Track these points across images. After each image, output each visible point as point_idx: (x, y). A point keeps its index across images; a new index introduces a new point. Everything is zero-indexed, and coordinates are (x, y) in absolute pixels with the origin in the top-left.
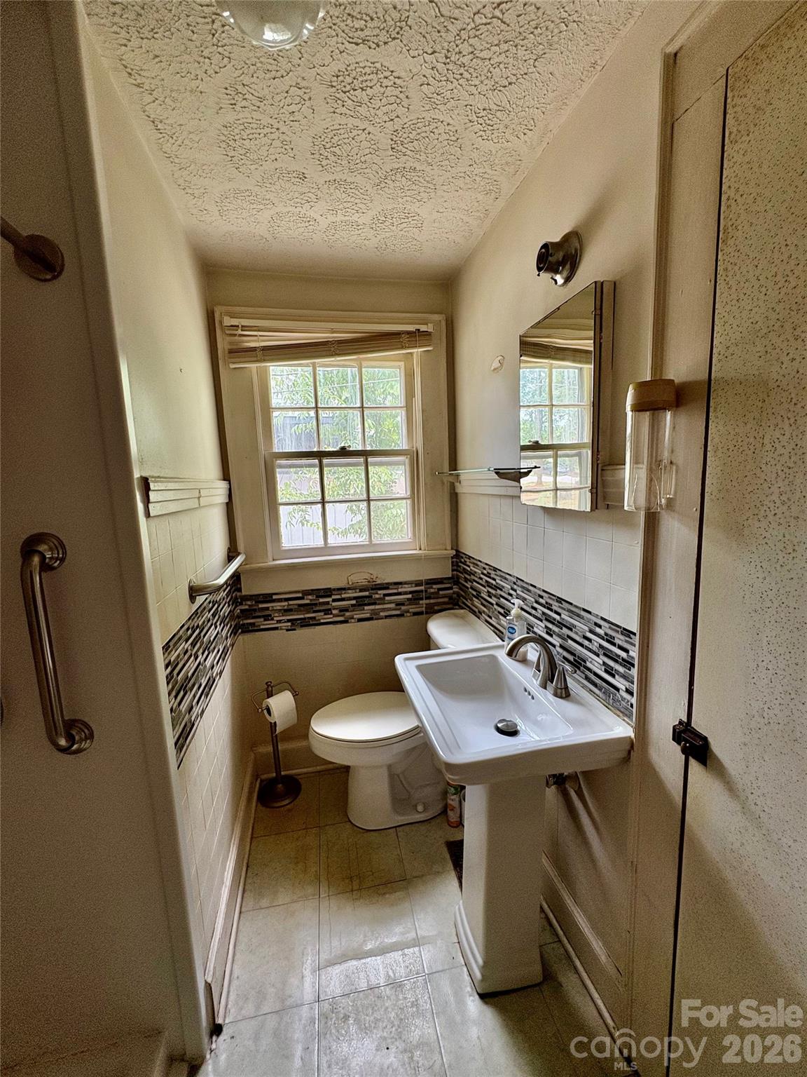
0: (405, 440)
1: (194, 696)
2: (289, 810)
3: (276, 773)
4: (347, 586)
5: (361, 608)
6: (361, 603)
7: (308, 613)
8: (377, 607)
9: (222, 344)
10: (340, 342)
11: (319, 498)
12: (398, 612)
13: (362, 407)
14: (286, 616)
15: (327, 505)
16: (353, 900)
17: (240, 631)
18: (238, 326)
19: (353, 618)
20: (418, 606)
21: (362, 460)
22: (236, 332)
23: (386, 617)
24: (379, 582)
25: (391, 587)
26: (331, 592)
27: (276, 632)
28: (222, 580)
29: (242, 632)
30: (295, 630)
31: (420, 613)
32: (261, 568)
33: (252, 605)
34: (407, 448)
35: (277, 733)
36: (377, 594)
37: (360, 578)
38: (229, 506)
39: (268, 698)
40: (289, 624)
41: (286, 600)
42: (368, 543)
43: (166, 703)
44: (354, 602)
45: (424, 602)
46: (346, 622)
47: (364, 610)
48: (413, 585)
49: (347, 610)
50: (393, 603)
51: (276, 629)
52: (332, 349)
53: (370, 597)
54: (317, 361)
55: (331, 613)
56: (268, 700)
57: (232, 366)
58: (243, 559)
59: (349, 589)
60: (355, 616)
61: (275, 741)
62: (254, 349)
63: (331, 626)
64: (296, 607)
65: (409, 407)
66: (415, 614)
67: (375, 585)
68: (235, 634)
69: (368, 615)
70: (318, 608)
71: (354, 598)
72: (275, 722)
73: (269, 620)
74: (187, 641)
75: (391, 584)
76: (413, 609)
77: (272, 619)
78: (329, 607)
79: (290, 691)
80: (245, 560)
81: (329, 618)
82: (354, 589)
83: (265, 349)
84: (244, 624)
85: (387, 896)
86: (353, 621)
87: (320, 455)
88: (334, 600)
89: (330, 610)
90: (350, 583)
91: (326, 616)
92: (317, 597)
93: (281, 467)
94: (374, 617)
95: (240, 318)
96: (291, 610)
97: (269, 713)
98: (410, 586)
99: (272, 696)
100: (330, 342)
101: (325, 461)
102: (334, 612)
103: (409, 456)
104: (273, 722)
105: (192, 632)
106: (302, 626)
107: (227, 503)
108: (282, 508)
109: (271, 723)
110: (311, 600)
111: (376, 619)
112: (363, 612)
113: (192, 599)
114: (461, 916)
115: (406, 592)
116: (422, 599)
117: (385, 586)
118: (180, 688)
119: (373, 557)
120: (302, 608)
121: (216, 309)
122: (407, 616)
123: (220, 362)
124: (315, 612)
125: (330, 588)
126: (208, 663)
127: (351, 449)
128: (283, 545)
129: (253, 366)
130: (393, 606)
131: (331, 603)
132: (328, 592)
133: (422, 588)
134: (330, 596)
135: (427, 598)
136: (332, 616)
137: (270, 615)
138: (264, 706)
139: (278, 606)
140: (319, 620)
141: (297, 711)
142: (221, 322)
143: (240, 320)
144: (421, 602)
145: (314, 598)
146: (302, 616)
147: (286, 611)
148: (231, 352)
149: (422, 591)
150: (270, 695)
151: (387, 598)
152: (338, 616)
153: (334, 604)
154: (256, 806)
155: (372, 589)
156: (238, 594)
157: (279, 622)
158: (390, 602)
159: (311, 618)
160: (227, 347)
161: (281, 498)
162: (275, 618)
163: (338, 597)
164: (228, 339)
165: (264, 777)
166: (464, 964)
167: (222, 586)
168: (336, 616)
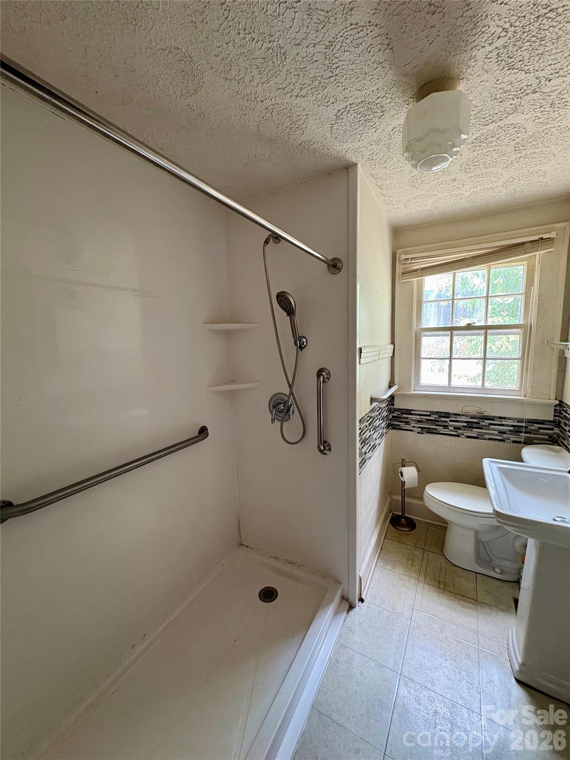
0: (522, 318)
1: (368, 448)
2: (407, 534)
3: (402, 513)
4: (461, 413)
5: (471, 429)
6: (470, 426)
7: (433, 425)
8: (483, 431)
9: (399, 269)
10: (474, 257)
11: (448, 356)
12: (500, 438)
13: (487, 297)
14: (419, 424)
15: (453, 361)
16: (439, 592)
17: (391, 427)
18: (408, 259)
19: (463, 434)
20: (518, 437)
21: (483, 331)
22: (408, 262)
23: (489, 439)
24: (486, 414)
25: (495, 419)
26: (449, 415)
27: (411, 432)
28: (385, 397)
29: (392, 428)
30: (422, 433)
31: (520, 442)
32: (406, 394)
33: (399, 414)
34: (522, 323)
35: (405, 488)
36: (484, 422)
37: (472, 409)
38: (393, 357)
39: (402, 467)
40: (420, 429)
41: (420, 415)
42: (480, 387)
43: (358, 445)
44: (465, 424)
45: (523, 435)
46: (458, 436)
47: (472, 431)
48: (516, 421)
49: (460, 429)
50: (497, 430)
51: (412, 430)
52: (468, 263)
53: (478, 423)
54: (456, 271)
55: (448, 429)
56: (402, 468)
57: (403, 281)
58: (397, 387)
59: (463, 415)
60: (465, 434)
61: (403, 496)
62: (416, 270)
63: (448, 436)
64: (425, 420)
65: (527, 293)
66: (514, 442)
67: (483, 416)
68: (388, 428)
69: (475, 435)
70: (439, 424)
71: (466, 422)
72: (405, 482)
73: (407, 425)
74: (367, 422)
75: (496, 417)
76: (513, 438)
78: (447, 424)
79: (415, 466)
80: (398, 389)
81: (446, 431)
82: (467, 416)
83: (423, 269)
84: (393, 424)
85: (462, 601)
86: (463, 436)
87: (452, 329)
88: (451, 421)
89: (448, 426)
90: (464, 412)
91: (444, 430)
92: (439, 416)
93: (425, 336)
94: (480, 437)
96: (422, 422)
97: (402, 475)
98: (512, 421)
99: (405, 467)
100: (466, 258)
101: (455, 332)
102: (450, 428)
103: (522, 329)
104: (403, 481)
105: (369, 418)
106: (427, 432)
108: (423, 361)
109: (402, 481)
110: (435, 418)
111: (481, 439)
113: (371, 403)
114: (512, 636)
115: (508, 425)
116: (522, 432)
117: (491, 418)
118: (364, 442)
120: (429, 422)
121: (397, 251)
122: (507, 442)
123: (396, 279)
124: (437, 425)
125: (449, 413)
126: (375, 436)
127: (475, 325)
128: (421, 383)
129: (415, 280)
130: (496, 432)
131: (448, 422)
132: (447, 415)
133: (524, 424)
134: (448, 418)
135: (525, 432)
137: (409, 422)
138: (399, 471)
139: (414, 417)
140: (439, 431)
141: (419, 480)
142: (399, 258)
143: (410, 255)
144: (521, 434)
145: (438, 417)
146: (428, 427)
147: (418, 421)
148: (403, 273)
149: (522, 427)
150: (403, 466)
151: (491, 426)
152: (452, 431)
153: (450, 423)
154: (389, 524)
155: (480, 418)
156: (392, 407)
157: (413, 427)
158: (494, 430)
159: (434, 429)
160: (401, 271)
161: (423, 355)
162: (411, 425)
163: (454, 419)
164: (403, 267)
165: (395, 513)
166: (508, 659)
167: (385, 400)
168: (450, 431)
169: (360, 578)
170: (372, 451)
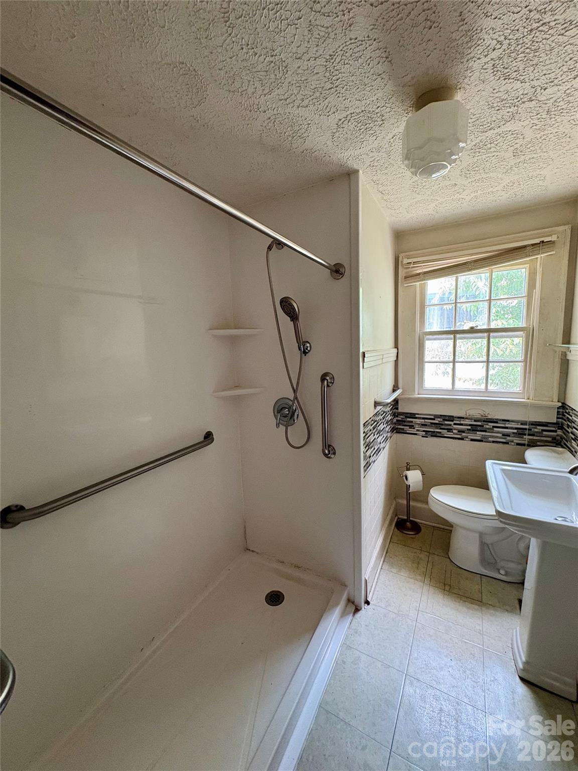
0: (524, 320)
1: (372, 452)
2: (412, 538)
3: (407, 516)
4: (465, 416)
5: (475, 432)
6: (474, 429)
7: (438, 429)
8: (487, 434)
9: (402, 273)
10: (476, 261)
11: (451, 359)
12: (504, 441)
13: (490, 300)
14: (423, 428)
15: (457, 364)
17: (395, 431)
18: (411, 263)
19: (467, 438)
20: (522, 439)
21: (486, 335)
22: (411, 266)
23: (493, 442)
24: (490, 417)
25: (499, 422)
26: (453, 418)
27: (415, 436)
28: (389, 401)
30: (427, 437)
31: (524, 445)
32: (410, 398)
33: (403, 418)
34: (525, 326)
35: (410, 491)
36: (488, 425)
37: (476, 413)
40: (424, 433)
41: (424, 418)
42: (484, 390)
43: (362, 449)
44: (469, 427)
45: (526, 437)
46: (462, 439)
48: (519, 424)
49: (464, 432)
50: (500, 433)
51: (416, 434)
52: (470, 266)
53: (482, 426)
54: (458, 275)
55: (452, 432)
56: (407, 472)
57: (405, 285)
59: (467, 418)
60: (469, 437)
61: (408, 499)
62: (419, 274)
63: (452, 439)
64: (430, 424)
65: (530, 296)
66: (518, 444)
67: (487, 419)
68: (392, 432)
69: (479, 438)
70: (443, 427)
71: (470, 425)
72: (409, 485)
73: (412, 428)
74: (371, 425)
75: (500, 420)
76: (517, 440)
77: (414, 428)
78: (451, 427)
79: (419, 470)
80: (402, 392)
81: (450, 434)
82: (471, 419)
83: (425, 273)
84: (397, 428)
85: (467, 603)
86: (467, 439)
87: (455, 332)
88: (455, 424)
89: (452, 429)
90: (467, 415)
91: (448, 433)
93: (429, 339)
94: (484, 440)
95: (412, 258)
96: (426, 425)
97: (407, 479)
98: (516, 423)
100: (469, 262)
101: (458, 336)
102: (454, 431)
103: (525, 332)
105: (373, 422)
106: (432, 436)
107: (396, 361)
108: (427, 365)
109: (407, 485)
110: (439, 421)
111: (485, 442)
112: (475, 435)
113: (375, 406)
114: (516, 635)
115: (512, 427)
116: (525, 435)
117: (495, 420)
118: (368, 446)
119: (486, 400)
120: (433, 425)
121: (399, 255)
122: (511, 444)
123: (399, 283)
124: (441, 429)
125: (453, 416)
126: (379, 440)
127: (478, 328)
128: (425, 386)
129: (418, 283)
130: (500, 435)
131: (452, 425)
132: (451, 418)
133: (527, 427)
134: (452, 421)
135: (529, 435)
136: (452, 434)
137: (413, 426)
138: (404, 474)
139: (418, 421)
140: (444, 434)
141: (423, 483)
142: (402, 262)
143: (412, 259)
144: (524, 437)
145: (442, 420)
146: (432, 430)
147: (422, 425)
148: (406, 277)
149: (526, 429)
150: (408, 469)
151: (495, 429)
152: (456, 434)
153: (455, 426)
154: (394, 528)
155: (484, 421)
156: (396, 411)
157: (417, 430)
158: (498, 432)
159: (438, 432)
160: (404, 275)
161: (427, 358)
162: (416, 428)
163: (458, 422)
164: (405, 270)
165: (400, 517)
166: (513, 658)
167: (389, 404)
168: (454, 434)
169: (366, 581)
170: (377, 455)
